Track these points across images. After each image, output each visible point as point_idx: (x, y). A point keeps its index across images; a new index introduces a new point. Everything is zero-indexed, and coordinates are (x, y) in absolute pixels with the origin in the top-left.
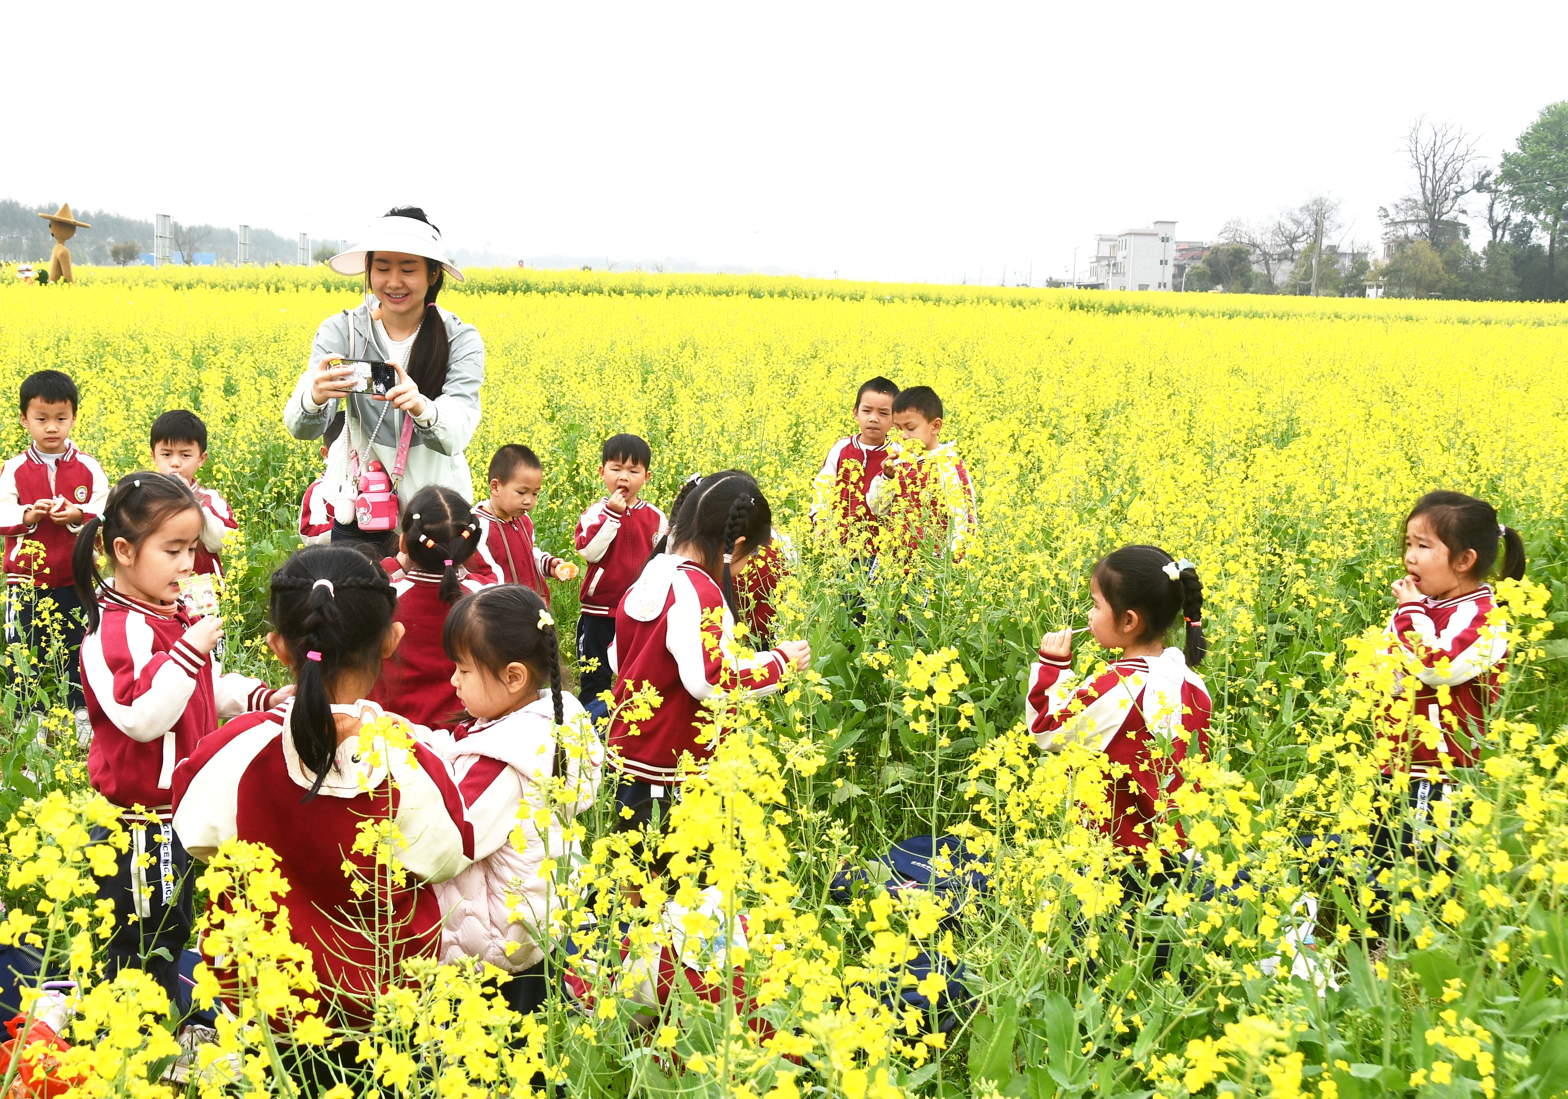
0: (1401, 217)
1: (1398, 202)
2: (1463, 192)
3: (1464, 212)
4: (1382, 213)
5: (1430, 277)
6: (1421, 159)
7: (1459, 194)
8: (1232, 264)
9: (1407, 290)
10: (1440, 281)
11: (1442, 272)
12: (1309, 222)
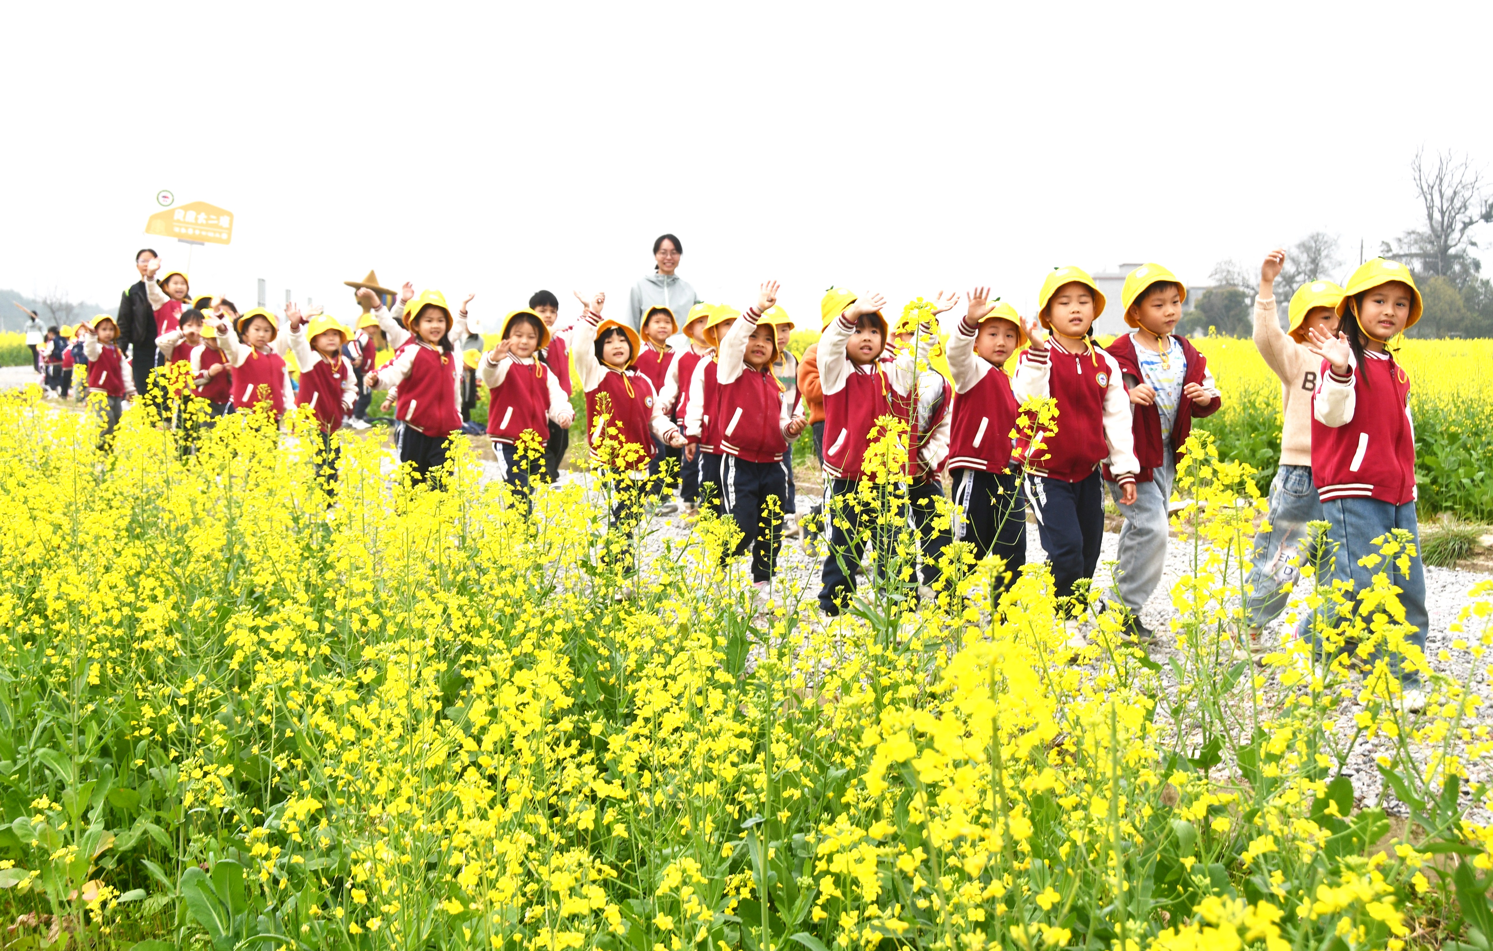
0: (1405, 250)
1: (1401, 235)
2: (1471, 223)
3: (1473, 244)
4: (1384, 247)
5: (1453, 316)
6: (1425, 188)
7: (1466, 225)
8: (1228, 308)
9: (1427, 331)
10: (1462, 319)
11: (1463, 311)
12: (1304, 258)
